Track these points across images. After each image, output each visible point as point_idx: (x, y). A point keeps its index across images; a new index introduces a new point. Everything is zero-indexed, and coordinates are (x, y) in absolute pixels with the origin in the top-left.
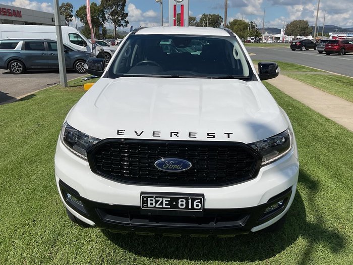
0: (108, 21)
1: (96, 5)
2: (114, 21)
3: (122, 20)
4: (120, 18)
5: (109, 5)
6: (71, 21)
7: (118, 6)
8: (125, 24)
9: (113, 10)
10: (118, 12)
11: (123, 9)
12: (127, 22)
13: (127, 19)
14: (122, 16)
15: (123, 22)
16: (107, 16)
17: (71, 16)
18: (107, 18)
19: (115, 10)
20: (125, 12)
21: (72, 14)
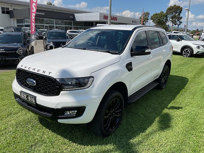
0: (169, 22)
1: (163, 13)
2: (173, 22)
3: (178, 21)
4: (176, 20)
5: (171, 13)
6: (147, 22)
7: (176, 13)
8: (179, 23)
9: (173, 15)
10: (176, 17)
11: (179, 15)
12: (181, 22)
13: (181, 20)
14: (178, 19)
15: (178, 23)
16: (168, 19)
17: (148, 19)
18: (168, 20)
19: (174, 15)
20: (180, 16)
21: (148, 18)
